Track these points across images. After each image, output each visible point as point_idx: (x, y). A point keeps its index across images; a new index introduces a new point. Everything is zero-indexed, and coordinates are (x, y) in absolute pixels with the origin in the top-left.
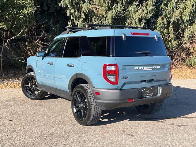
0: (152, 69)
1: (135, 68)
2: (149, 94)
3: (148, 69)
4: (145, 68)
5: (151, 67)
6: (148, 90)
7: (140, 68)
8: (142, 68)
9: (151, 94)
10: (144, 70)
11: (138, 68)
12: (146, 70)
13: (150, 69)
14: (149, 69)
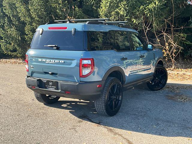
0: (54, 63)
1: (39, 60)
2: (51, 86)
3: (50, 62)
4: (47, 60)
8: (45, 60)
9: (54, 87)
10: (46, 62)
11: (41, 60)
12: (48, 62)
13: (52, 62)
14: (52, 63)
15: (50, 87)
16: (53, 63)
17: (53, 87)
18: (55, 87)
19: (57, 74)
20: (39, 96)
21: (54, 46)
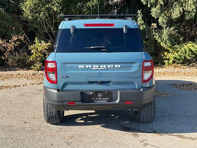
0: (106, 69)
1: (80, 66)
2: (101, 98)
3: (99, 69)
4: (94, 66)
5: (105, 66)
6: (100, 94)
7: (87, 66)
8: (90, 67)
9: (106, 99)
10: (93, 69)
11: (83, 66)
12: (96, 69)
13: (103, 67)
14: (102, 69)
15: (100, 100)
16: (104, 69)
17: (104, 99)
18: (108, 99)
19: (110, 82)
20: (54, 115)
21: (102, 47)
